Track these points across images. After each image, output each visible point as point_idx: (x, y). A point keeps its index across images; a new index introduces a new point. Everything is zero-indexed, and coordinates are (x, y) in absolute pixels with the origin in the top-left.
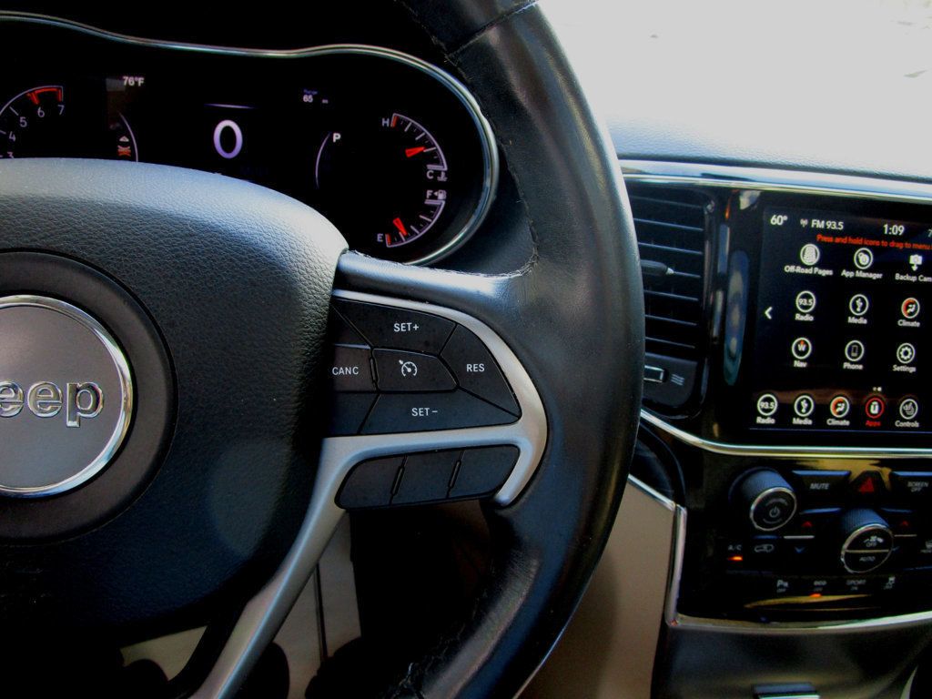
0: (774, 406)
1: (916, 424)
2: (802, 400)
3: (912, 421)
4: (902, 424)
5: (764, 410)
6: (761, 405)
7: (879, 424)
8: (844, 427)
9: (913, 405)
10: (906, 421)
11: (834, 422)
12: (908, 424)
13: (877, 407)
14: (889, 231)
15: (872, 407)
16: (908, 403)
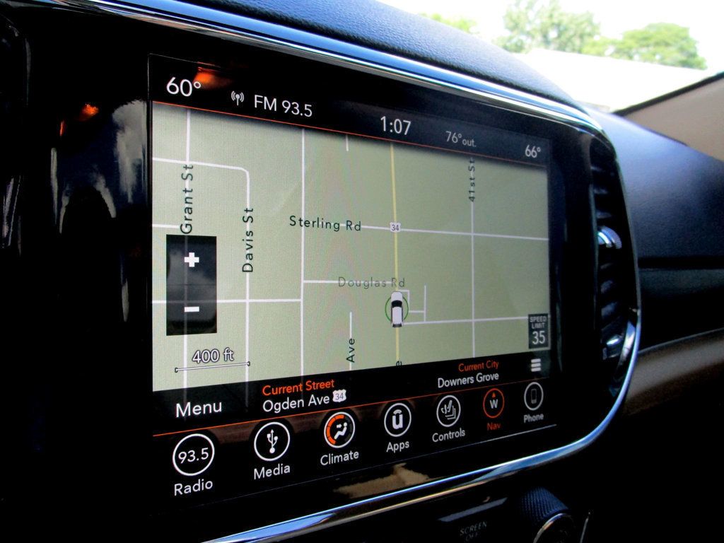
0: (209, 455)
1: (462, 433)
2: (267, 430)
3: (454, 429)
4: (443, 437)
5: (185, 466)
6: (178, 456)
7: (407, 445)
8: (351, 463)
9: (455, 403)
10: (447, 430)
11: (333, 459)
12: (450, 435)
13: (401, 417)
14: (389, 127)
15: (394, 418)
16: (446, 402)
